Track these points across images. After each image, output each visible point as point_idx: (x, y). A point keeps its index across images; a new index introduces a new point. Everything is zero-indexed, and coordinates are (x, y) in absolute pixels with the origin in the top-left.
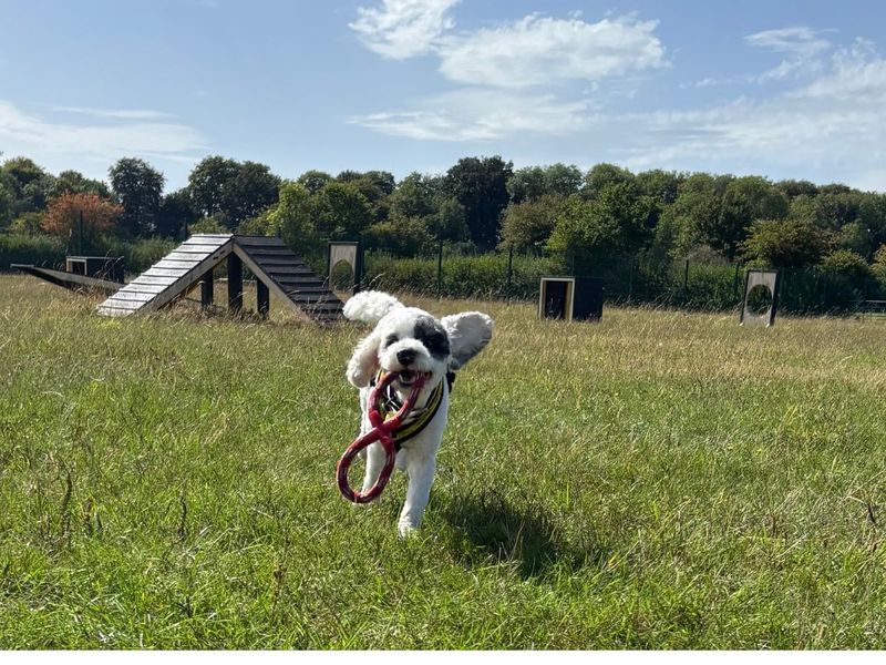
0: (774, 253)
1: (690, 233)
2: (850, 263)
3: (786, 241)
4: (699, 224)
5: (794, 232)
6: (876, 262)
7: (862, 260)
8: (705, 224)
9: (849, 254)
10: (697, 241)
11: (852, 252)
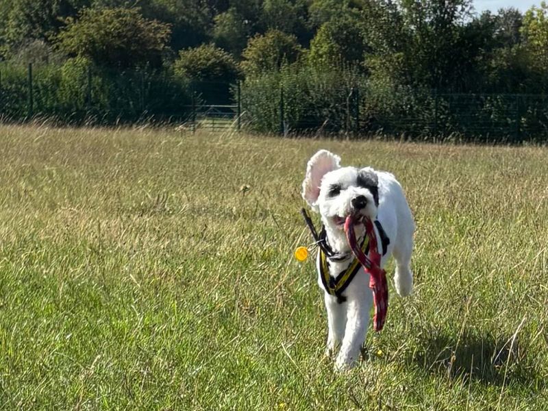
0: (94, 47)
1: (18, 26)
2: (213, 60)
3: (107, 34)
4: (28, 16)
5: (116, 23)
6: (245, 59)
7: (227, 57)
8: (36, 15)
9: (212, 50)
10: (29, 35)
11: (217, 46)
